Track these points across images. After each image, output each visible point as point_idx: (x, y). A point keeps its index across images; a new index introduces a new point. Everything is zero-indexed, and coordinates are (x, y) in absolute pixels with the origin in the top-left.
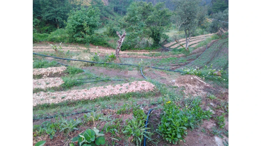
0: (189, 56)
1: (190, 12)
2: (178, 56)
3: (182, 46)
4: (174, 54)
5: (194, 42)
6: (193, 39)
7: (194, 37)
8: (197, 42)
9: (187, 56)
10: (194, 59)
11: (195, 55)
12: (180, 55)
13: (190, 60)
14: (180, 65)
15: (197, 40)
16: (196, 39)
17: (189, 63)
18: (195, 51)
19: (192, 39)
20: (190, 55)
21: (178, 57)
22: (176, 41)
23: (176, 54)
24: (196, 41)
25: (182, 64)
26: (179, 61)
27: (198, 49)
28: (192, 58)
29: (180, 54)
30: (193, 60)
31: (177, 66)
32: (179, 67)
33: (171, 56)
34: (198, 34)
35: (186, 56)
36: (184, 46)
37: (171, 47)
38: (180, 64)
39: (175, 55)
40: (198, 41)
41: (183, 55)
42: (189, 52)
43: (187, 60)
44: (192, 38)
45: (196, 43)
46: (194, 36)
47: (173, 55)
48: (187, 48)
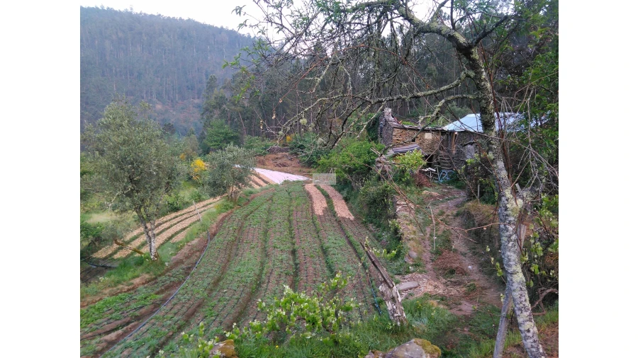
0: (163, 278)
1: (132, 163)
2: (131, 287)
3: (139, 252)
4: (119, 282)
5: (179, 227)
6: (177, 217)
7: (179, 213)
8: (187, 225)
9: (160, 276)
10: (180, 283)
11: (180, 269)
12: (137, 281)
13: (168, 288)
14: (138, 318)
15: (186, 218)
16: (184, 216)
17: (164, 300)
18: (180, 256)
19: (174, 218)
20: (168, 270)
21: (133, 289)
22: (118, 244)
23: (124, 281)
24: (183, 222)
25: (143, 310)
26: (133, 305)
27: (186, 247)
28: (172, 279)
29: (138, 276)
30: (177, 286)
31: (128, 323)
32: (134, 327)
33: (107, 291)
34: (187, 203)
35: (156, 278)
36: (145, 250)
37: (116, 256)
38: (137, 313)
39: (120, 286)
40: (190, 222)
41: (147, 276)
42: (162, 264)
43: (158, 293)
44: (173, 215)
45: (184, 229)
46: (177, 210)
47: (116, 286)
48: (155, 256)
